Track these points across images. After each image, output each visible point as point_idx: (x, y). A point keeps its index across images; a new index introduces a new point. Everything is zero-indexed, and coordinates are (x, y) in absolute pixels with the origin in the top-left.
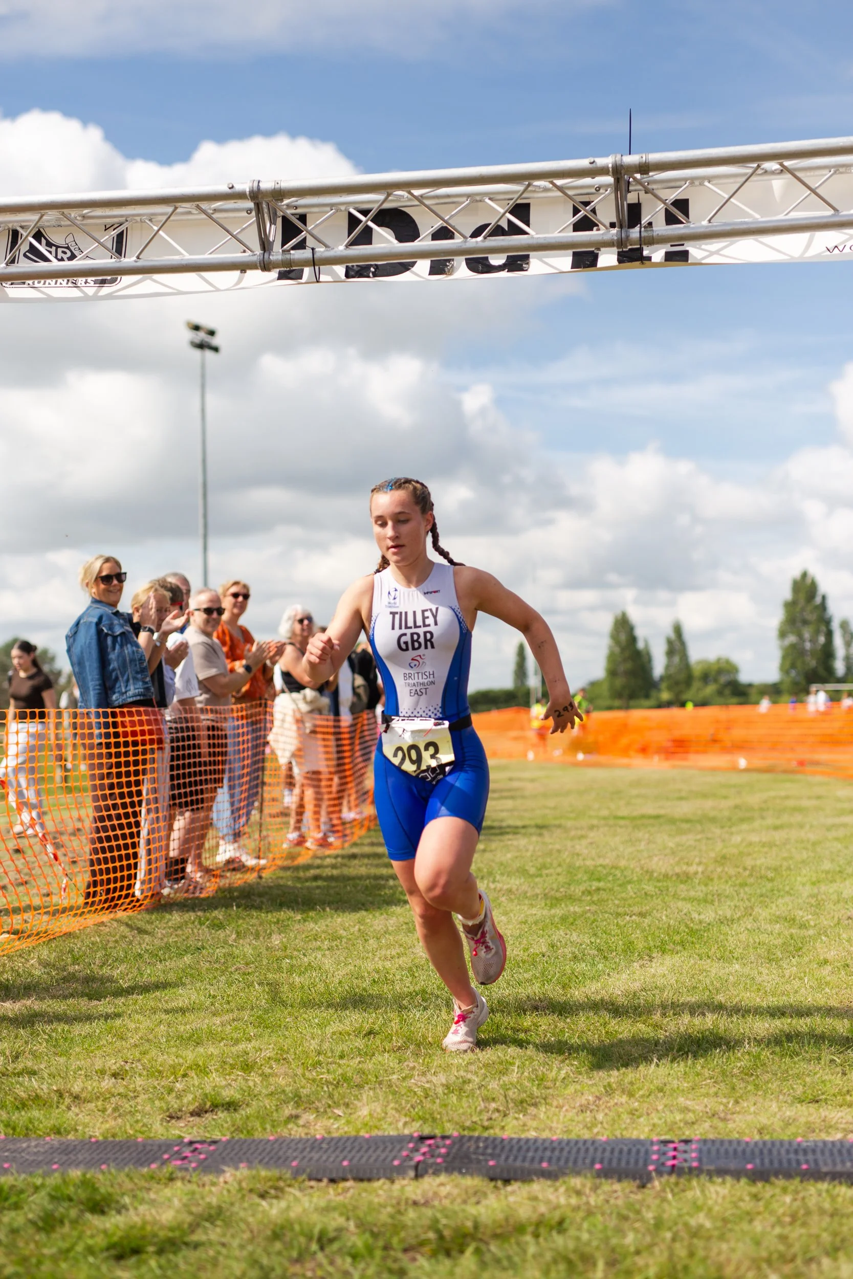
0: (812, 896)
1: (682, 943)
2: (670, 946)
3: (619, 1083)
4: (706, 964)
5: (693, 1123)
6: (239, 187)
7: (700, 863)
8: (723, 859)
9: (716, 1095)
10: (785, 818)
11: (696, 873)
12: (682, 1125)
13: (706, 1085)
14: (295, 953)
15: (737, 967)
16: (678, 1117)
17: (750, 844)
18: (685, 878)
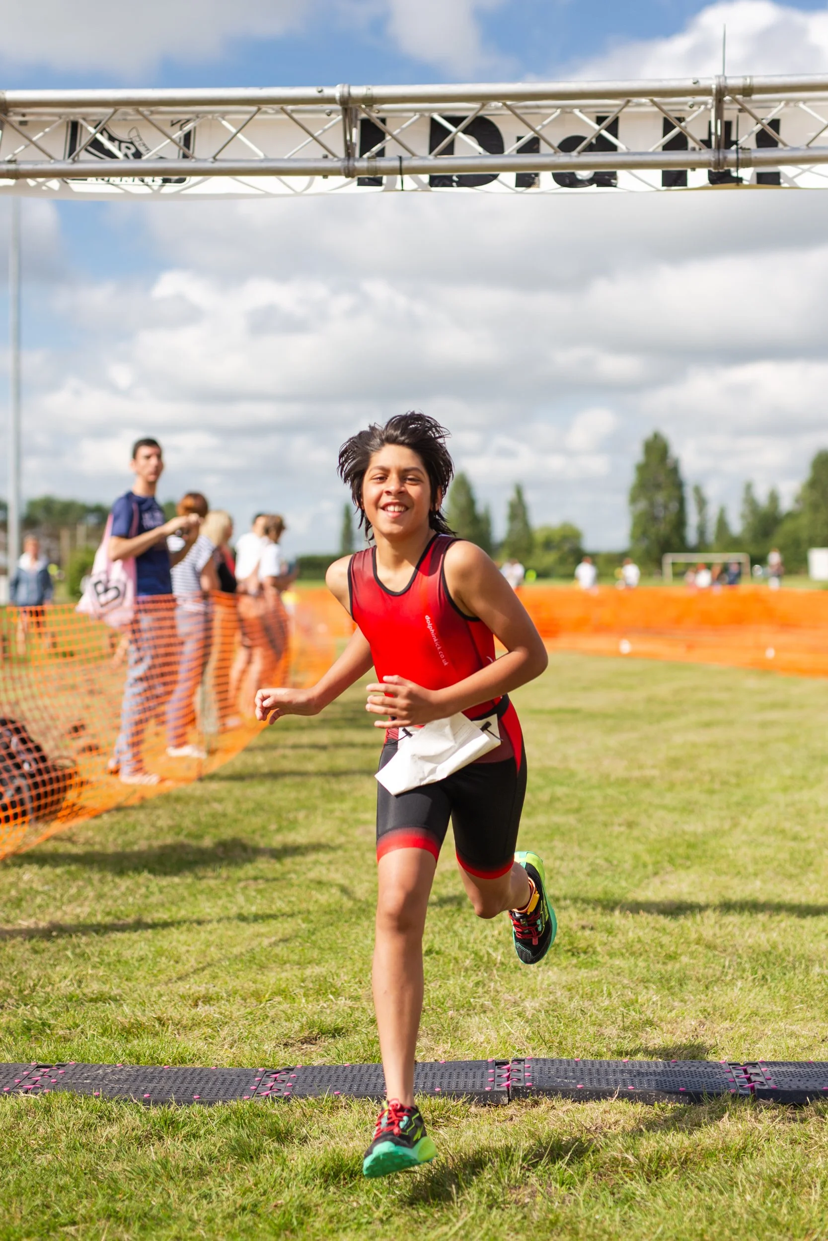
0: (787, 806)
1: (688, 858)
2: (679, 861)
3: (714, 1008)
4: (724, 879)
5: (810, 1048)
6: (328, 91)
7: (654, 767)
8: (675, 763)
9: (814, 1018)
10: (706, 715)
11: (653, 778)
12: (799, 1050)
13: (801, 1009)
14: (298, 868)
15: (758, 883)
16: (792, 1043)
17: (694, 745)
18: (647, 783)
